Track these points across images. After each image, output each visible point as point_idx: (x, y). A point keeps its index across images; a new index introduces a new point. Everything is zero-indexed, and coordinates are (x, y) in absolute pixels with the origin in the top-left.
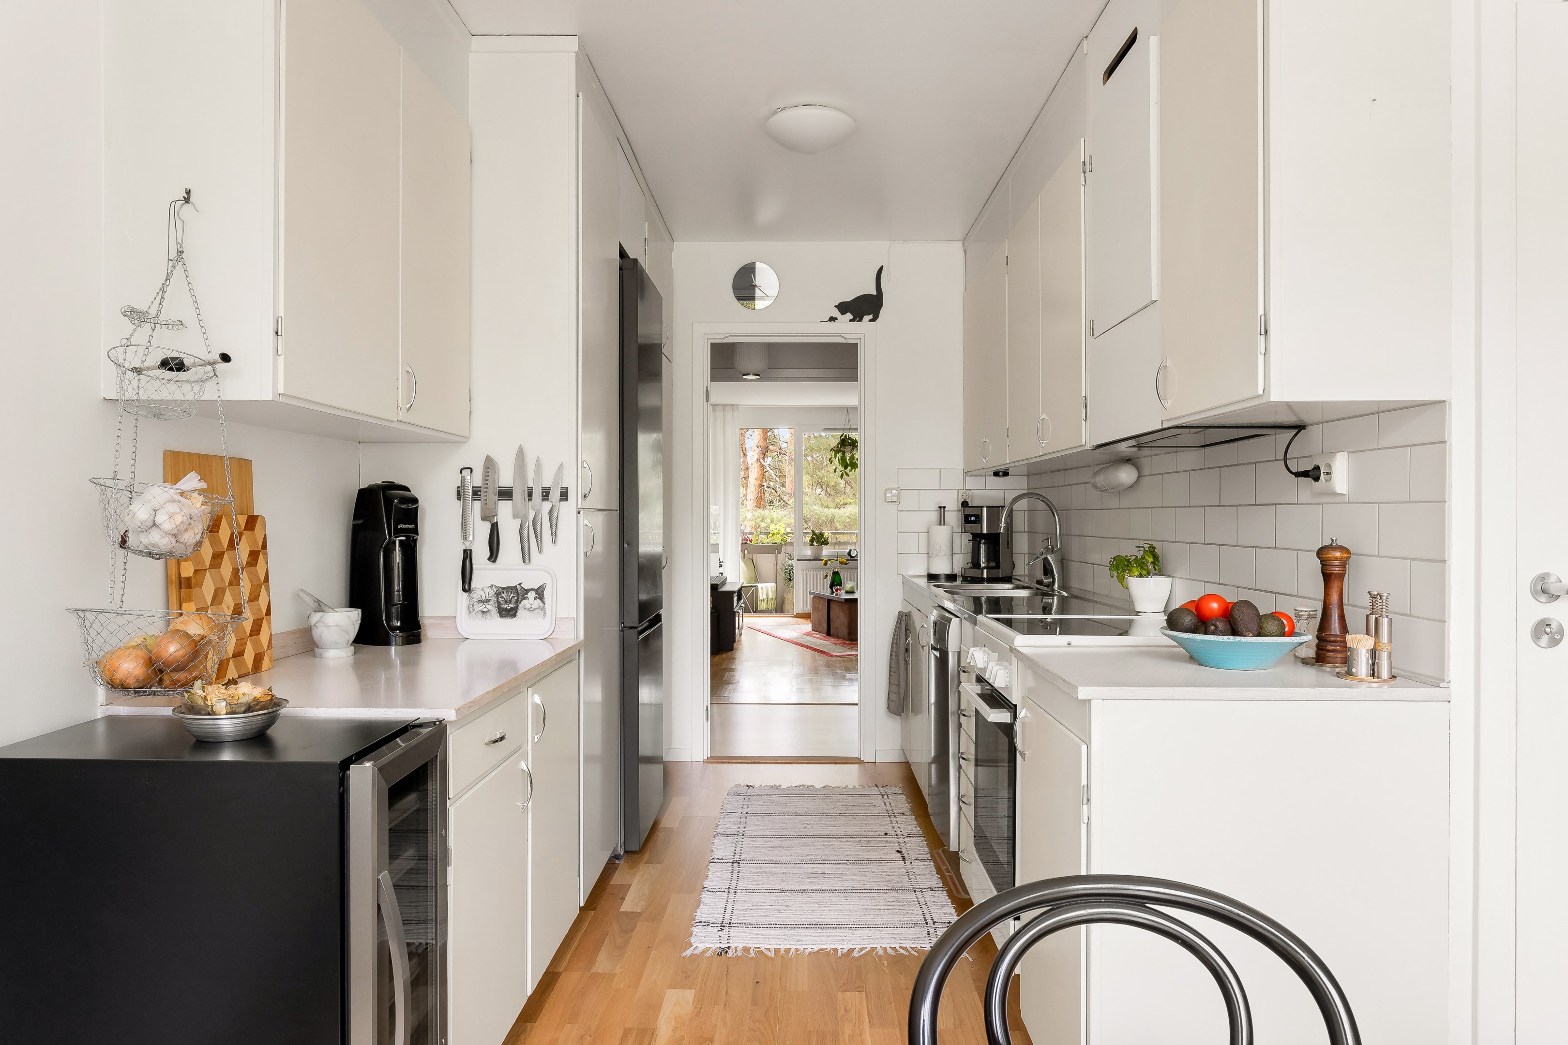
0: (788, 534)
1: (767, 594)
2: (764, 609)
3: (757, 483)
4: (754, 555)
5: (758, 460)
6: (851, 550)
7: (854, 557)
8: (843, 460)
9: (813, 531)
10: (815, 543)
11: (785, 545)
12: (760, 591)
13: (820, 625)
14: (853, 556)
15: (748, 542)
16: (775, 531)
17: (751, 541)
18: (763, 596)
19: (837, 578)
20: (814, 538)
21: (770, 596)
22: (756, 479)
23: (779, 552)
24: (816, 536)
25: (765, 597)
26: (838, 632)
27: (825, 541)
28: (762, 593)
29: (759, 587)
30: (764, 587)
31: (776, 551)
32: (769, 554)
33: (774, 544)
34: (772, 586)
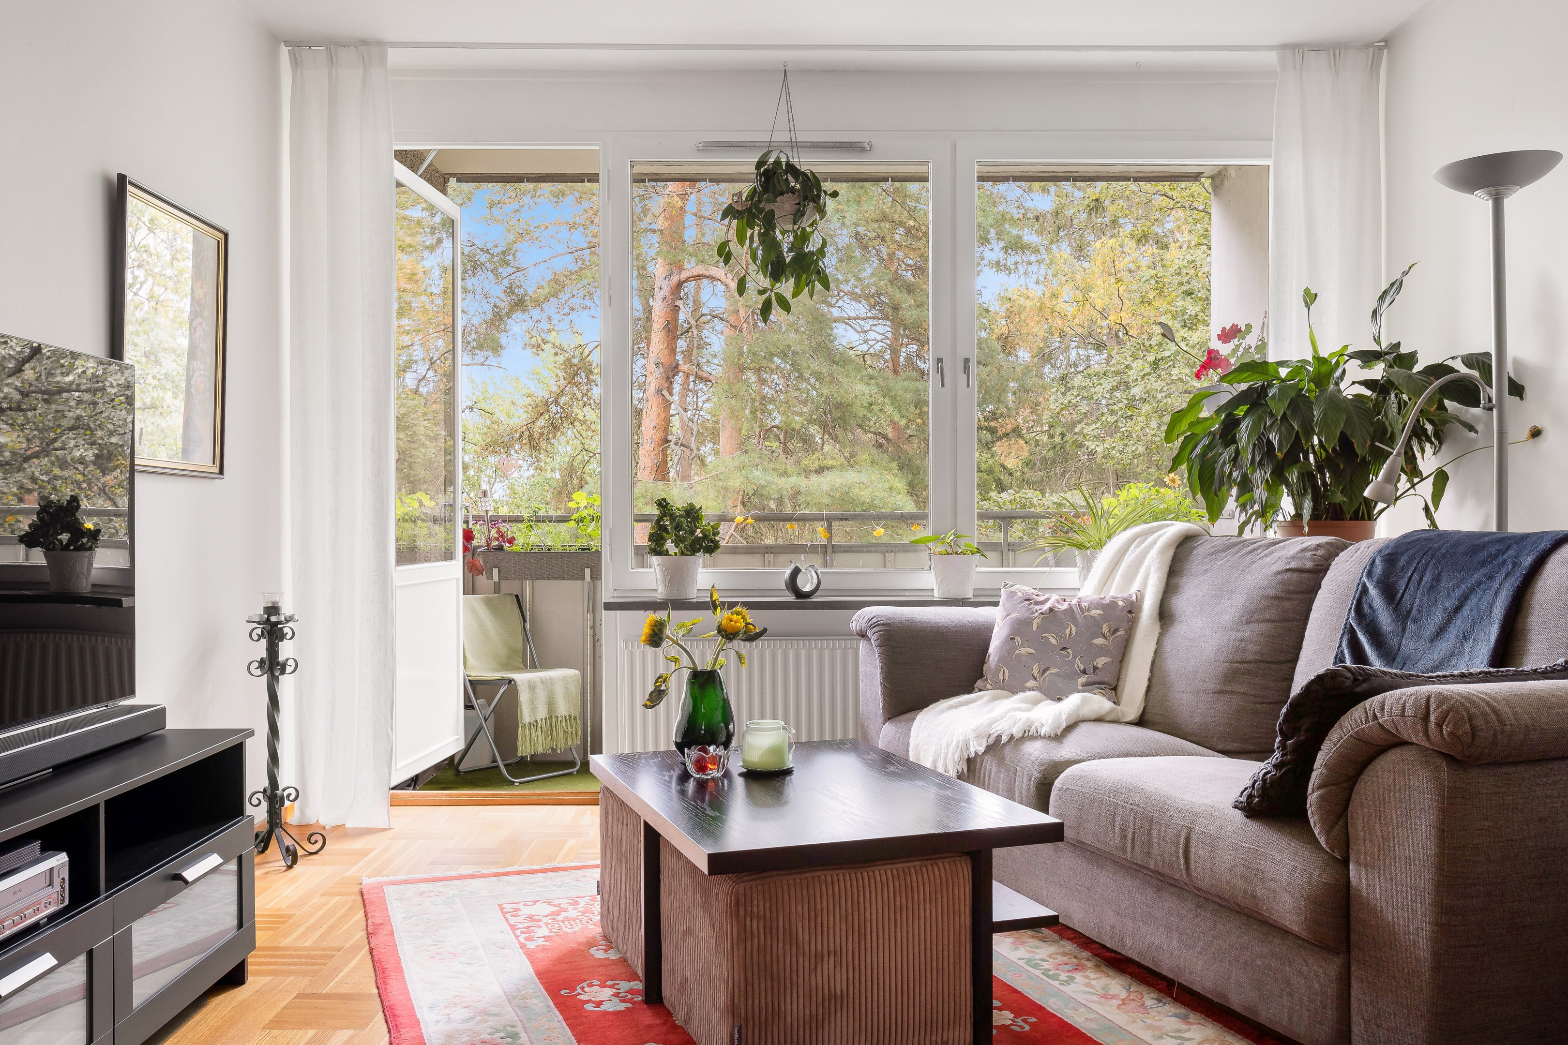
1: (551, 706)
2: (542, 751)
3: (658, 436)
5: (659, 391)
6: (796, 572)
7: (809, 595)
10: (669, 546)
12: (524, 697)
14: (807, 588)
18: (533, 710)
20: (664, 529)
22: (655, 427)
24: (672, 517)
25: (542, 713)
28: (533, 703)
29: (519, 684)
30: (539, 684)
31: (588, 572)
32: (564, 579)
33: (583, 549)
34: (565, 680)
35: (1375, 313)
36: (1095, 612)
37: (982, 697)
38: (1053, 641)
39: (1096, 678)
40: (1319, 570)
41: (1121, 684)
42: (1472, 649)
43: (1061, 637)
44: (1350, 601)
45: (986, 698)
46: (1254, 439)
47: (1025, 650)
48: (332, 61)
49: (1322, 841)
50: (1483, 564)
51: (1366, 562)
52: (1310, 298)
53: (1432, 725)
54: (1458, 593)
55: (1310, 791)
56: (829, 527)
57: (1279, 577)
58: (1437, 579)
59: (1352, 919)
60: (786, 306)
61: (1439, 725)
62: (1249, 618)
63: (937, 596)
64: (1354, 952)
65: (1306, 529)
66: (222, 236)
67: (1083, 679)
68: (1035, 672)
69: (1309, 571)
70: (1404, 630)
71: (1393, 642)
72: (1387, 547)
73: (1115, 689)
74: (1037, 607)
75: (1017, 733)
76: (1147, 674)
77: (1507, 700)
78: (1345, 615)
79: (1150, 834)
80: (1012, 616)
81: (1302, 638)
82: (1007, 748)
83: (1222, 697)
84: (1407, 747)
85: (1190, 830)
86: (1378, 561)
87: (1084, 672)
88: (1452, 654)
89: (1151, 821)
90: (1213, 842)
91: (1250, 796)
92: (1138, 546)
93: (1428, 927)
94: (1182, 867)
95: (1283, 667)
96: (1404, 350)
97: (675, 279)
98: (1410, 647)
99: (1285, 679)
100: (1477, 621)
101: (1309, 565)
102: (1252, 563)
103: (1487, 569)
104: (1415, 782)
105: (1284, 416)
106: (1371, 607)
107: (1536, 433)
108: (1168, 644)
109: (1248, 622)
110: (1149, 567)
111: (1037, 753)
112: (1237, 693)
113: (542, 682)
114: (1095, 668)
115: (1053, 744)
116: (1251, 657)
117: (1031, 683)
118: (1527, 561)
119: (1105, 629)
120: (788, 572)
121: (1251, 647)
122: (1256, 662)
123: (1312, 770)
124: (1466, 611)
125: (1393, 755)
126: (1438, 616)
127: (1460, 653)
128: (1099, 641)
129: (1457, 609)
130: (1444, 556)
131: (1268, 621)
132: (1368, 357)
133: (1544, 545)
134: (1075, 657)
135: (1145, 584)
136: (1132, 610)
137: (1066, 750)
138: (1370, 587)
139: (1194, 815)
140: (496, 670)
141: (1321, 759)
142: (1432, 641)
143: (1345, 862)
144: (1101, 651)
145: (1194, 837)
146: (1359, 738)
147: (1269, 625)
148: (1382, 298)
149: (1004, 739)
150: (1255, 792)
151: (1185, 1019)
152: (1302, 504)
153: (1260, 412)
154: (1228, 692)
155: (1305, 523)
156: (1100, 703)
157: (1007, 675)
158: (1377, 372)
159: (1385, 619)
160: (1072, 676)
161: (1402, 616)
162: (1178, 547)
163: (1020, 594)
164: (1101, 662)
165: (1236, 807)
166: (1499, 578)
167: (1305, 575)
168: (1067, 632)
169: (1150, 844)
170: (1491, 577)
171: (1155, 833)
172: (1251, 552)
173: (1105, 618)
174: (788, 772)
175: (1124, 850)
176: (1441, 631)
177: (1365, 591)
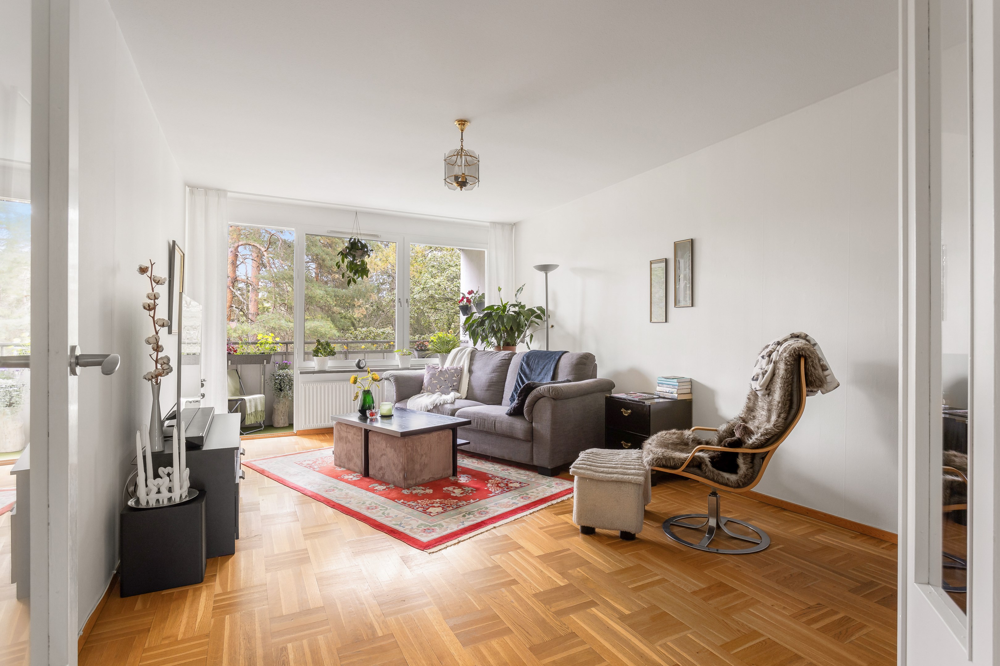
0: (277, 343)
1: (256, 407)
2: (253, 423)
4: (239, 366)
6: (360, 361)
7: (362, 368)
8: (352, 266)
9: (318, 341)
10: (320, 354)
11: (274, 354)
12: (248, 405)
13: (350, 459)
14: (362, 366)
15: (232, 352)
16: (263, 341)
17: (236, 351)
18: (251, 409)
19: (368, 399)
20: (319, 349)
21: (259, 408)
23: (268, 362)
24: (322, 345)
25: (253, 410)
26: (384, 474)
27: (331, 351)
28: (250, 406)
29: (246, 400)
30: (252, 400)
31: (265, 361)
32: (256, 364)
33: (262, 354)
34: (260, 398)
35: (516, 295)
36: (452, 371)
37: (425, 395)
38: (442, 379)
39: (454, 388)
40: (509, 360)
41: (459, 389)
42: (547, 377)
43: (444, 378)
44: (519, 367)
45: (426, 395)
46: (489, 326)
47: (435, 382)
48: (206, 194)
49: (527, 419)
50: (548, 358)
51: (522, 358)
52: (500, 289)
53: (551, 392)
54: (543, 365)
55: (524, 408)
56: (347, 345)
57: (500, 361)
58: (538, 362)
59: (534, 434)
60: (355, 282)
61: (552, 392)
62: (494, 371)
63: (400, 367)
64: (534, 441)
65: (502, 349)
66: (182, 255)
67: (451, 389)
68: (438, 387)
69: (507, 360)
70: (532, 373)
71: (530, 376)
72: (526, 354)
73: (458, 391)
74: (437, 370)
75: (442, 403)
76: (467, 386)
77: (563, 387)
78: (518, 370)
79: (485, 423)
80: (430, 372)
81: (506, 376)
82: (440, 407)
83: (488, 391)
84: (545, 397)
85: (495, 420)
86: (525, 357)
87: (451, 387)
88: (543, 378)
89: (485, 420)
90: (501, 422)
91: (511, 411)
92: (460, 353)
93: (549, 433)
94: (494, 429)
95: (502, 383)
96: (522, 304)
97: (236, 245)
98: (533, 377)
99: (503, 386)
100: (549, 370)
101: (507, 358)
102: (493, 358)
103: (549, 359)
104: (547, 404)
105: (497, 320)
106: (524, 368)
107: (552, 326)
108: (472, 378)
109: (493, 373)
110: (465, 359)
111: (449, 407)
112: (491, 390)
113: (253, 399)
114: (454, 385)
115: (452, 405)
116: (494, 381)
117: (437, 390)
118: (557, 358)
119: (456, 375)
120: (357, 361)
121: (494, 378)
122: (496, 382)
123: (525, 404)
124: (545, 368)
125: (542, 399)
126: (539, 370)
127: (545, 378)
128: (454, 378)
129: (543, 368)
130: (539, 356)
131: (498, 372)
132: (514, 306)
133: (560, 354)
134: (448, 383)
135: (464, 363)
136: (462, 370)
137: (456, 406)
138: (523, 364)
139: (496, 417)
140: (231, 396)
141: (527, 401)
142: (538, 376)
143: (532, 423)
144: (455, 381)
145: (496, 422)
146: (535, 396)
147: (498, 373)
148: (517, 291)
149: (438, 404)
150: (512, 410)
151: (493, 464)
152: (500, 342)
153: (490, 318)
154: (489, 390)
155: (501, 347)
156: (458, 395)
157: (430, 388)
158: (517, 309)
159: (527, 371)
160: (448, 388)
161: (531, 370)
162: (471, 353)
163: (431, 367)
164: (455, 384)
165: (507, 414)
166: (552, 361)
167: (506, 361)
168: (446, 376)
169: (485, 425)
170: (550, 361)
171: (486, 422)
172: (492, 355)
173: (455, 372)
174: (393, 415)
175: (477, 428)
176: (540, 373)
177: (522, 364)
